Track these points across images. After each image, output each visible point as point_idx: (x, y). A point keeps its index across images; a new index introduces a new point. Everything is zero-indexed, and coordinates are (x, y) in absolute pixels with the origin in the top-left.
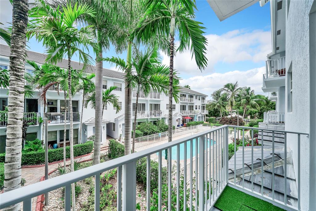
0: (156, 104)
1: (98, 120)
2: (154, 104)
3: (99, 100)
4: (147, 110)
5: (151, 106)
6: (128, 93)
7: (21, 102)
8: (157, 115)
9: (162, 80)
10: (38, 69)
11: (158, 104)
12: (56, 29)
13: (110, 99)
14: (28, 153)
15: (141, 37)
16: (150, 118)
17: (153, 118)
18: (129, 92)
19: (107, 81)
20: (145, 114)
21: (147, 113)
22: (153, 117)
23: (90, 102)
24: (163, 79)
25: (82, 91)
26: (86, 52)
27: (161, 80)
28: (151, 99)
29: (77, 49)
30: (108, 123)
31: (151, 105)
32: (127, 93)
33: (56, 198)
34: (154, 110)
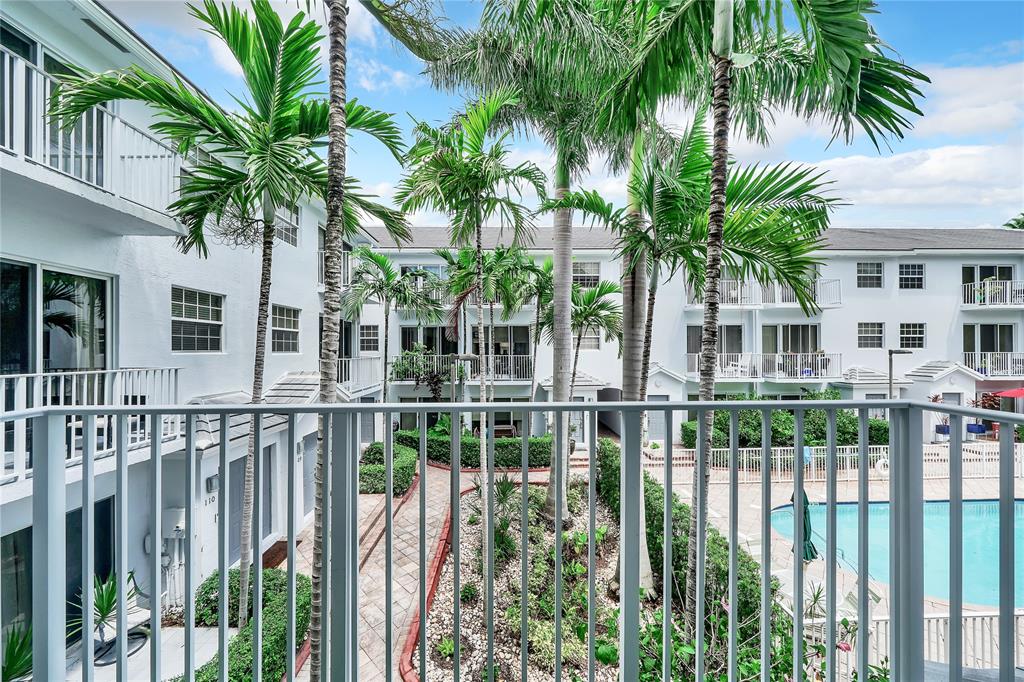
0: (795, 328)
1: (559, 376)
2: (785, 328)
3: (562, 321)
4: (751, 349)
5: (770, 335)
6: (633, 293)
7: (335, 324)
8: (802, 373)
9: (737, 227)
10: (452, 263)
11: (805, 327)
12: (449, 171)
13: (596, 315)
14: (442, 438)
15: (638, 101)
16: (763, 380)
17: (778, 381)
18: (633, 288)
19: (598, 264)
20: (740, 364)
21: (747, 363)
22: (780, 378)
23: (545, 328)
24: (740, 224)
25: (535, 300)
26: (514, 199)
27: (735, 229)
28: (770, 305)
29: (497, 200)
30: (601, 388)
31: (770, 331)
32: (630, 291)
33: (470, 547)
34: (785, 349)
